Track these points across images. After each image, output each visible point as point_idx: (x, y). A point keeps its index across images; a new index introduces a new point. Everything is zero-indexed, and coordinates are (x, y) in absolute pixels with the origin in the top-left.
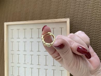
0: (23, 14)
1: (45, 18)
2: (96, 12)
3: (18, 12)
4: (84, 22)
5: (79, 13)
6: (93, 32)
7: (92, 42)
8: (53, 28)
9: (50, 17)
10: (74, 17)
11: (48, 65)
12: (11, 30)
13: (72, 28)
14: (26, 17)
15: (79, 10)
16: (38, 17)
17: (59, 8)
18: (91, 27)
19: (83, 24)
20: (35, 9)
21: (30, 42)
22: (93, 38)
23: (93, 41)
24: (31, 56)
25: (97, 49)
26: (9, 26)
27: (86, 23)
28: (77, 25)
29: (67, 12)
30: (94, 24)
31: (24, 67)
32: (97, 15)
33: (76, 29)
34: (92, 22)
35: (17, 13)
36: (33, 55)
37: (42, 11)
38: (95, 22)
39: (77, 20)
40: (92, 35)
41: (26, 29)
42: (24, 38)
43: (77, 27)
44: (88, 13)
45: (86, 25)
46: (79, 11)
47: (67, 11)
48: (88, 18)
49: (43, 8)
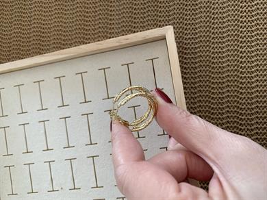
0: (31, 39)
4: (216, 35)
5: (197, 9)
6: (249, 60)
7: (253, 91)
8: (128, 64)
10: (186, 24)
13: (186, 58)
17: (135, 4)
18: (241, 45)
19: (216, 40)
21: (61, 118)
22: (253, 78)
23: (253, 85)
27: (225, 35)
28: (199, 47)
29: (160, 12)
30: (249, 34)
32: (253, 6)
33: (195, 58)
34: (241, 29)
35: (9, 39)
36: (74, 159)
38: (249, 29)
39: (197, 31)
40: (249, 70)
41: (42, 81)
42: (39, 110)
43: (199, 52)
44: (225, 5)
45: (224, 43)
46: (197, 5)
47: (162, 9)
48: (227, 19)
49: (87, 13)
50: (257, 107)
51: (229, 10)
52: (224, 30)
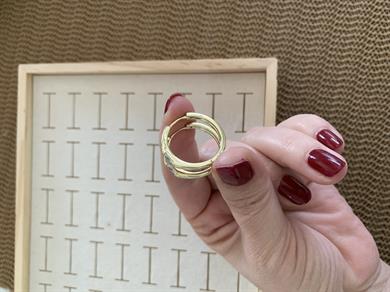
0: (96, 35)
1: (182, 55)
2: (379, 40)
3: (74, 25)
4: (329, 77)
5: (312, 40)
6: (362, 115)
7: (358, 154)
8: (214, 94)
9: (200, 52)
10: (295, 56)
11: (186, 236)
12: (45, 94)
13: (286, 98)
14: (108, 48)
15: (314, 31)
16: (152, 51)
17: (237, 18)
18: (356, 95)
19: (328, 83)
20: (142, 19)
21: (121, 144)
22: (361, 138)
23: (360, 147)
24: (121, 197)
25: (374, 180)
26: (35, 78)
27: (339, 79)
28: (305, 88)
29: (266, 34)
30: (369, 84)
31: (92, 242)
32: (381, 50)
33: (297, 101)
34: (360, 76)
35: (68, 29)
36: (130, 195)
37: (172, 27)
39: (306, 67)
40: (359, 128)
41: (105, 94)
42: (95, 129)
43: (303, 94)
44: (347, 42)
45: (336, 88)
46: (313, 34)
47: (269, 31)
48: (346, 59)
49: (174, 16)
50: (359, 174)
51: (351, 49)
52: (340, 73)
